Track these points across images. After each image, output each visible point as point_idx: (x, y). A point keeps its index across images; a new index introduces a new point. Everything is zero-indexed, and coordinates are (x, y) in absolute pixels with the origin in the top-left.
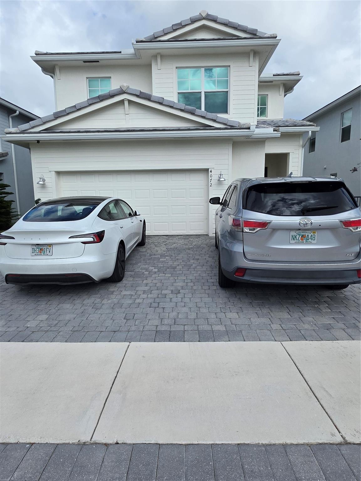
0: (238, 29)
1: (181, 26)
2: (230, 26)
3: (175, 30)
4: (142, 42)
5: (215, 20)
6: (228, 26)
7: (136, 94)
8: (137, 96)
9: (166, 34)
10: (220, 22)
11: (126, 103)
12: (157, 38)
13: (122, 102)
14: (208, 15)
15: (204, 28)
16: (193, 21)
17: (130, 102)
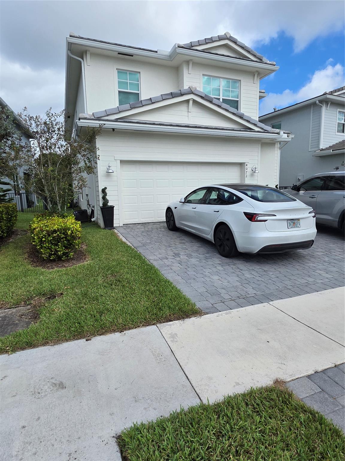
0: (251, 53)
1: (211, 40)
2: (245, 50)
3: (207, 43)
4: (182, 47)
5: (235, 42)
6: (244, 49)
7: (202, 96)
8: (202, 97)
9: (200, 45)
10: (239, 44)
11: (191, 102)
12: (193, 46)
13: (187, 101)
14: (231, 37)
15: (226, 46)
16: (220, 38)
17: (195, 102)
